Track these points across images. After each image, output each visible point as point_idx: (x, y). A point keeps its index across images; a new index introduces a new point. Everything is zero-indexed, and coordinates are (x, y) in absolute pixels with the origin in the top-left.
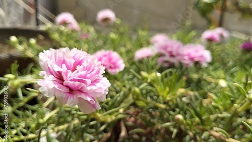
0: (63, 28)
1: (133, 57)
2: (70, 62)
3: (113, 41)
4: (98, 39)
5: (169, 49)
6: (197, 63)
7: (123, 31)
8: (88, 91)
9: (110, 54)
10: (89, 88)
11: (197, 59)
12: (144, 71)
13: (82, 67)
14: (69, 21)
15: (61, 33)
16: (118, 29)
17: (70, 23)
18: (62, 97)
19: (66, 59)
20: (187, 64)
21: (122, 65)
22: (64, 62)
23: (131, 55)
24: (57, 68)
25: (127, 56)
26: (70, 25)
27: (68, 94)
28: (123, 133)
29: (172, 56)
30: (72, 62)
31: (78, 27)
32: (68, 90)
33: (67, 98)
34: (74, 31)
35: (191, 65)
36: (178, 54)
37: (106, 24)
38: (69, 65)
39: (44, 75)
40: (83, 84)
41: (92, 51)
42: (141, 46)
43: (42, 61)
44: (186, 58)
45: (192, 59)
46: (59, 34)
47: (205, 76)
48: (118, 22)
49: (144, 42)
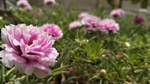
0: (21, 9)
1: (68, 27)
2: (27, 37)
3: (54, 17)
4: (44, 16)
5: (92, 22)
6: (111, 31)
7: (61, 10)
8: (42, 61)
9: (52, 26)
10: (43, 59)
11: (110, 29)
12: (77, 38)
13: (37, 41)
14: (25, 4)
15: (19, 12)
16: (57, 9)
17: (26, 6)
18: (21, 67)
19: (24, 34)
20: (104, 32)
21: (61, 34)
22: (22, 37)
23: (66, 26)
24: (16, 43)
25: (64, 26)
26: (26, 7)
27: (25, 64)
28: (63, 80)
29: (94, 27)
30: (29, 36)
31: (32, 8)
32: (25, 61)
33: (25, 68)
34: (28, 10)
35: (107, 32)
36: (98, 26)
37: (50, 6)
38: (26, 39)
39: (5, 48)
40: (38, 56)
41: (40, 24)
42: (73, 20)
43: (3, 36)
44: (104, 28)
45: (107, 29)
46: (18, 13)
47: (115, 39)
48: (58, 4)
49: (74, 18)
